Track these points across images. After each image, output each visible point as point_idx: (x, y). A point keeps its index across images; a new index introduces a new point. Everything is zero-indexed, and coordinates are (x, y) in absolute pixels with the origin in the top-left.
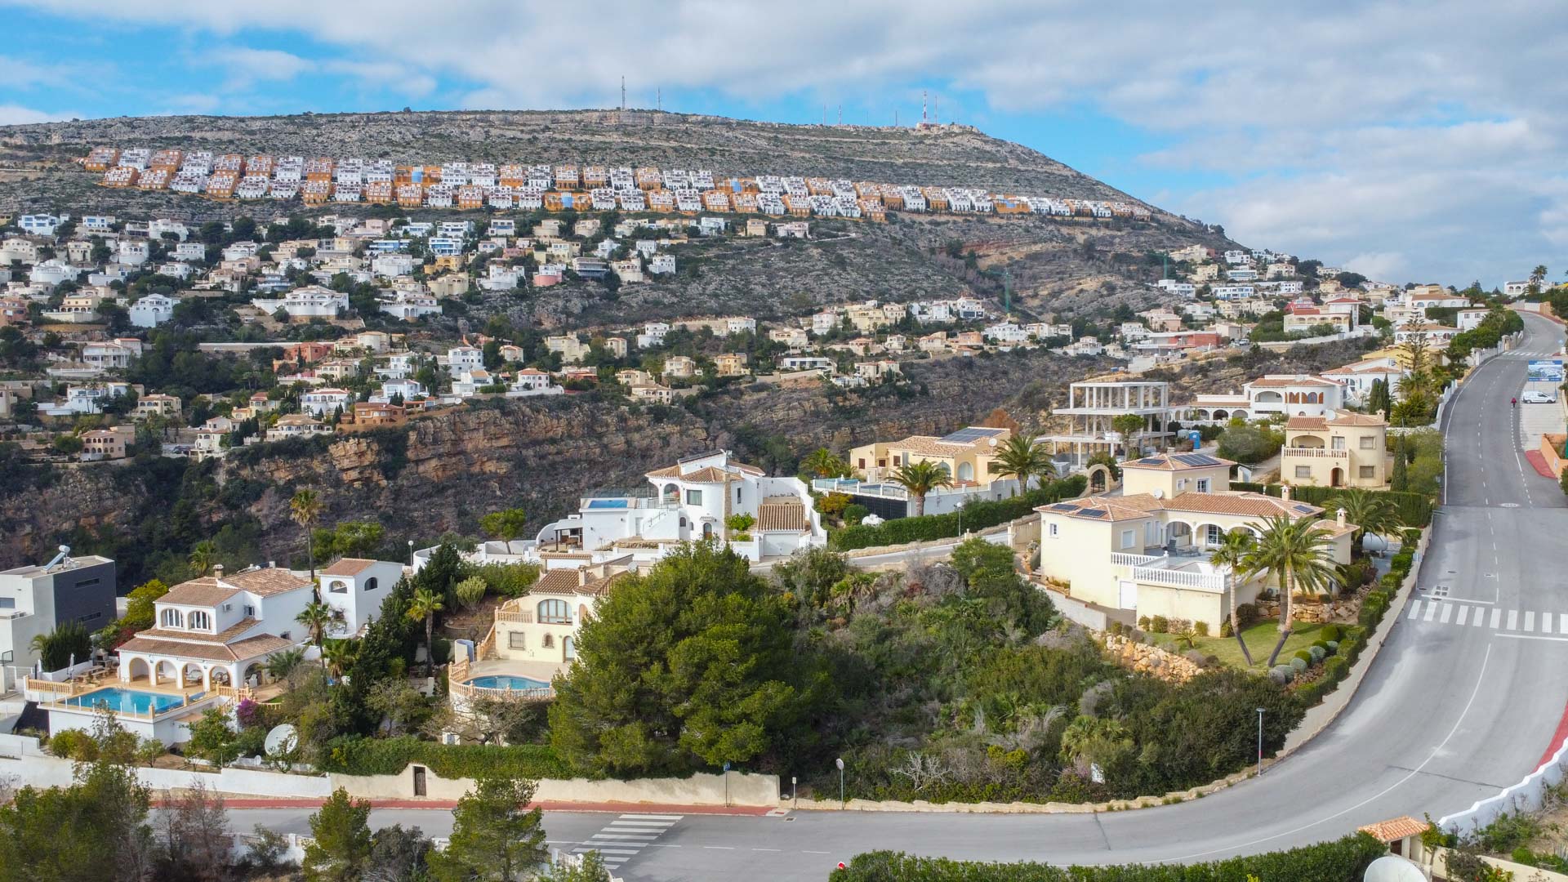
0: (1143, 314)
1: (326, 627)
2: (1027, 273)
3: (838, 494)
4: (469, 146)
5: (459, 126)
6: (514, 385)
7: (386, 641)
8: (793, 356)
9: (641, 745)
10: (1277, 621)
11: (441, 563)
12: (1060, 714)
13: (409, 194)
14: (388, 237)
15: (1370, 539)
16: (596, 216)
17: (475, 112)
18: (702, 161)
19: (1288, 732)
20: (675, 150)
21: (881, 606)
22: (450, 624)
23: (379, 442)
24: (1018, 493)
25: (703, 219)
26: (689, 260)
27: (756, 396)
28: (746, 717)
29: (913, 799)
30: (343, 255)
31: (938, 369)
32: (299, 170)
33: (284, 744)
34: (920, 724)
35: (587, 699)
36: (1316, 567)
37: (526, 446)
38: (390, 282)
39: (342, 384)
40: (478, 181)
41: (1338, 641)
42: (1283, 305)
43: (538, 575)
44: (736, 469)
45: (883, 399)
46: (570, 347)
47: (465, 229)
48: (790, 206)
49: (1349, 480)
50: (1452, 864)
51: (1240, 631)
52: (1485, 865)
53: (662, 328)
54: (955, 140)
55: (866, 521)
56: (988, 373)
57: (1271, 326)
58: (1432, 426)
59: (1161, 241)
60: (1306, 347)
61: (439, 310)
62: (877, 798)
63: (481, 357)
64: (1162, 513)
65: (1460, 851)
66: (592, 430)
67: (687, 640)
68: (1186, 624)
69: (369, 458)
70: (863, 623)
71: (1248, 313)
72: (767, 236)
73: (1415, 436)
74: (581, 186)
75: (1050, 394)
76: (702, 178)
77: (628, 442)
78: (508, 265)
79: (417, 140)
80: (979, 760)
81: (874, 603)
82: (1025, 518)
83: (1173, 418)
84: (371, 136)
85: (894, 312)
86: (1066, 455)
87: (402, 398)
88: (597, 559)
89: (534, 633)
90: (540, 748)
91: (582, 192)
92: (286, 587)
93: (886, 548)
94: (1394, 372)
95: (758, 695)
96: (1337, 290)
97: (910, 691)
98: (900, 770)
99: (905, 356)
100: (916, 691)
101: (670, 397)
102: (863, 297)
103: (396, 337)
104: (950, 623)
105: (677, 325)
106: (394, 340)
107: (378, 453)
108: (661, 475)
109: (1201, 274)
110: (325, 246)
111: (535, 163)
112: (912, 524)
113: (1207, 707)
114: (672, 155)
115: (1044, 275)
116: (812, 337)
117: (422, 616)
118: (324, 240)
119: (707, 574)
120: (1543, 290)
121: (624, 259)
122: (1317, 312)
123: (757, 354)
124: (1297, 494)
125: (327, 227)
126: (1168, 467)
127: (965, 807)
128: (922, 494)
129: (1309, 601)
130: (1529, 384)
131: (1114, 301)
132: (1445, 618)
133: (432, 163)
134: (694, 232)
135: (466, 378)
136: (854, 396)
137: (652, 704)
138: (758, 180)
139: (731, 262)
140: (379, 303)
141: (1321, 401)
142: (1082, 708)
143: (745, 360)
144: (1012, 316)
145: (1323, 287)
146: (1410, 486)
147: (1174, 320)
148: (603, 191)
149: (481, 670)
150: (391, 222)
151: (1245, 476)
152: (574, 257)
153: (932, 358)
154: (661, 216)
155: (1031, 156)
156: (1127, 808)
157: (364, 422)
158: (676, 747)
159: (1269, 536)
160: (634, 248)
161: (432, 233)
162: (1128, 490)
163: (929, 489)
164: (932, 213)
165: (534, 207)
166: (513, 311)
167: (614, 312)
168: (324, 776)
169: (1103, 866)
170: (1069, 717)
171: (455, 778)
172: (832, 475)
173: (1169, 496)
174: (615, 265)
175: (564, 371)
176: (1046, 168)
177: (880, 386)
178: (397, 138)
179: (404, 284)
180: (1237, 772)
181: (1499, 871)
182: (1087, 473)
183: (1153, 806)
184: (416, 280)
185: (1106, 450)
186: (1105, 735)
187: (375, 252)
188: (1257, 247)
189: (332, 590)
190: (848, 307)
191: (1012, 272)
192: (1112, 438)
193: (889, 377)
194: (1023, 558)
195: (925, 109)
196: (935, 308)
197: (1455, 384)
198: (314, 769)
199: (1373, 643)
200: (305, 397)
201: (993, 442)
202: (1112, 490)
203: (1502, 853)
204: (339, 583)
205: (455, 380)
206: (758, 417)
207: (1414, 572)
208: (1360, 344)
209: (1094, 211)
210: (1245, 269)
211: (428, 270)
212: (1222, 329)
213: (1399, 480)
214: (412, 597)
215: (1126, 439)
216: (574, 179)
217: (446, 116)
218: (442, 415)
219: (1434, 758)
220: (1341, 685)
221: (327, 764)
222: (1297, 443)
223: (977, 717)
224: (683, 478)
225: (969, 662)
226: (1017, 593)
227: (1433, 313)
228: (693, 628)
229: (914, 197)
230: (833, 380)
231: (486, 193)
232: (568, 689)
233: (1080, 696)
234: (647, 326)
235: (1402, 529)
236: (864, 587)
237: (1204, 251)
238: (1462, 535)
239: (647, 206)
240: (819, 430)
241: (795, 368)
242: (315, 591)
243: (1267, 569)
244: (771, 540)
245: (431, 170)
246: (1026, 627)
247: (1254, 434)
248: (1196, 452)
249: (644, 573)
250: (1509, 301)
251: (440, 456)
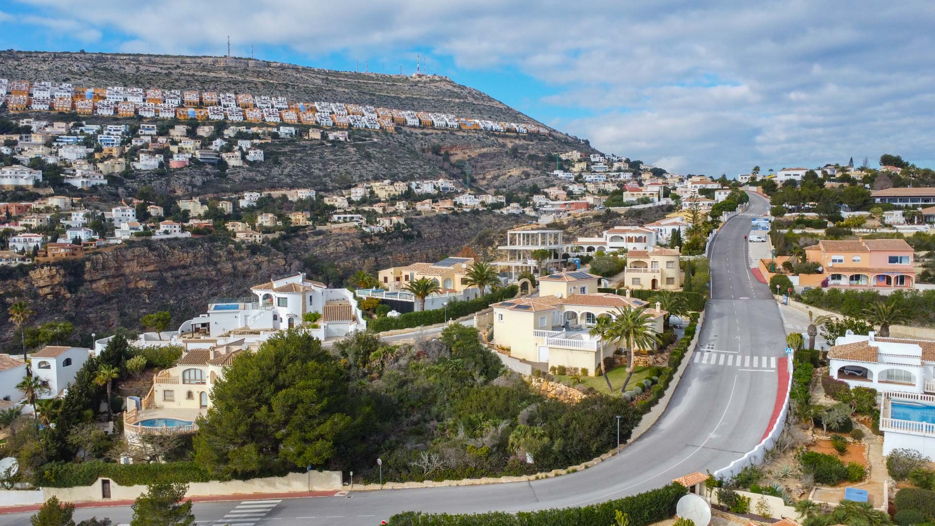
0: (546, 190)
1: (37, 391)
2: (479, 165)
3: (373, 298)
4: (125, 76)
5: (118, 63)
6: (157, 231)
7: (80, 399)
8: (339, 213)
9: (255, 457)
10: (625, 366)
11: (116, 348)
12: (508, 425)
13: (84, 106)
14: (70, 134)
15: (673, 319)
16: (211, 124)
17: (130, 55)
18: (280, 91)
19: (633, 428)
20: (263, 84)
21: (400, 365)
22: (123, 387)
23: (65, 269)
24: (479, 296)
25: (281, 128)
26: (272, 153)
27: (316, 238)
28: (321, 436)
29: (424, 480)
30: (38, 145)
31: (427, 222)
32: (5, 87)
33: (9, 470)
34: (426, 435)
35: (219, 430)
36: (646, 335)
37: (166, 271)
38: (71, 163)
39: (38, 230)
40: (131, 99)
41: (658, 376)
42: (622, 185)
43: (182, 353)
44: (309, 284)
45: (395, 240)
46: (194, 207)
47: (123, 130)
48: (337, 121)
49: (661, 286)
50: (721, 496)
51: (606, 372)
52: (737, 496)
53: (256, 195)
54: (436, 84)
55: (390, 314)
56: (457, 224)
57: (616, 198)
58: (703, 255)
59: (555, 148)
60: (635, 210)
61: (105, 182)
62: (402, 481)
63: (134, 213)
64: (561, 306)
65: (725, 489)
66: (210, 260)
67: (284, 391)
68: (576, 369)
69: (58, 279)
70: (390, 376)
71: (603, 190)
72: (322, 139)
73: (695, 261)
74: (201, 105)
75: (494, 237)
76: (280, 102)
77: (234, 268)
78: (152, 154)
79: (90, 71)
80: (462, 455)
81: (396, 364)
82: (483, 311)
83: (565, 251)
84: (57, 68)
85: (400, 187)
86: (505, 273)
87: (80, 239)
88: (221, 342)
89: (181, 390)
90: (187, 464)
91: (202, 108)
92: (7, 366)
93: (402, 331)
94: (683, 225)
95: (329, 422)
96: (651, 177)
97: (419, 415)
98: (416, 463)
99: (408, 214)
100: (423, 416)
101: (261, 239)
102: (382, 178)
103: (75, 200)
104: (442, 374)
105: (265, 194)
106: (74, 201)
107: (64, 276)
108: (261, 288)
109: (578, 167)
110: (24, 139)
111: (170, 89)
112: (417, 315)
113: (589, 417)
114: (260, 86)
115: (489, 166)
116: (350, 202)
117: (104, 382)
118: (24, 135)
119: (295, 350)
120: (758, 179)
121: (230, 152)
122: (641, 191)
123: (316, 212)
124: (634, 294)
125: (26, 126)
126: (564, 279)
127: (454, 483)
128: (423, 298)
129: (642, 354)
130: (752, 231)
131: (529, 182)
132: (713, 362)
133: (100, 87)
134: (275, 136)
135: (125, 226)
136: (377, 238)
137: (261, 432)
138: (316, 104)
139: (299, 155)
140: (63, 177)
141: (645, 242)
142: (519, 421)
143: (309, 216)
144: (471, 190)
145: (644, 176)
146: (693, 289)
147: (562, 194)
148: (216, 108)
149: (145, 416)
150: (71, 124)
151: (605, 285)
152: (197, 149)
153: (424, 215)
154: (254, 125)
155: (480, 96)
156: (547, 477)
157: (54, 255)
158: (277, 458)
159: (620, 318)
160: (236, 145)
161: (100, 132)
162: (542, 293)
163: (427, 294)
164: (423, 128)
165: (169, 117)
166: (156, 184)
167: (224, 185)
168: (39, 490)
169: (536, 511)
170: (513, 426)
171: (130, 485)
172: (367, 287)
173: (565, 297)
174: (224, 155)
175: (191, 222)
176: (490, 103)
177: (393, 232)
178: (75, 69)
179: (81, 165)
180: (606, 453)
181: (744, 498)
182: (518, 283)
183: (561, 475)
184: (89, 162)
185: (528, 270)
186: (534, 435)
187: (61, 144)
188: (608, 153)
189: (40, 367)
190: (372, 184)
191: (470, 164)
192: (532, 263)
193: (398, 226)
194: (483, 334)
195: (418, 65)
196: (425, 185)
197: (715, 231)
198: (31, 486)
199: (676, 377)
200: (11, 239)
201: (464, 266)
202: (532, 294)
203: (745, 488)
204: (45, 362)
205: (117, 228)
206: (317, 251)
207: (696, 336)
208: (664, 209)
209: (517, 129)
210: (601, 165)
211: (97, 156)
212: (590, 200)
213: (687, 285)
214: (97, 370)
215: (539, 263)
216: (197, 100)
217: (109, 56)
218: (108, 251)
219: (710, 439)
220: (660, 401)
221: (41, 481)
222: (633, 265)
223: (460, 429)
224: (275, 290)
225: (453, 397)
226: (481, 355)
227: (703, 191)
228: (287, 383)
229: (412, 118)
230: (364, 228)
231: (137, 107)
232: (206, 425)
233: (518, 414)
234: (245, 194)
235: (690, 312)
236: (390, 355)
237: (579, 154)
238: (720, 315)
239: (245, 118)
240: (356, 259)
241: (340, 221)
242: (27, 368)
243: (619, 337)
244: (330, 327)
245: (99, 91)
246: (486, 375)
247: (610, 260)
248: (578, 271)
249: (255, 350)
250: (741, 185)
251: (107, 278)
